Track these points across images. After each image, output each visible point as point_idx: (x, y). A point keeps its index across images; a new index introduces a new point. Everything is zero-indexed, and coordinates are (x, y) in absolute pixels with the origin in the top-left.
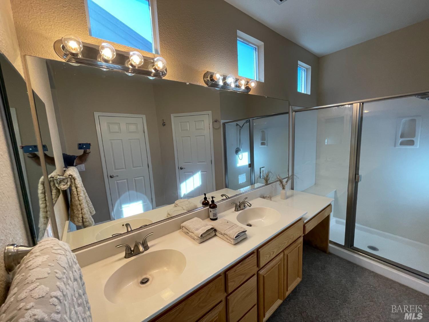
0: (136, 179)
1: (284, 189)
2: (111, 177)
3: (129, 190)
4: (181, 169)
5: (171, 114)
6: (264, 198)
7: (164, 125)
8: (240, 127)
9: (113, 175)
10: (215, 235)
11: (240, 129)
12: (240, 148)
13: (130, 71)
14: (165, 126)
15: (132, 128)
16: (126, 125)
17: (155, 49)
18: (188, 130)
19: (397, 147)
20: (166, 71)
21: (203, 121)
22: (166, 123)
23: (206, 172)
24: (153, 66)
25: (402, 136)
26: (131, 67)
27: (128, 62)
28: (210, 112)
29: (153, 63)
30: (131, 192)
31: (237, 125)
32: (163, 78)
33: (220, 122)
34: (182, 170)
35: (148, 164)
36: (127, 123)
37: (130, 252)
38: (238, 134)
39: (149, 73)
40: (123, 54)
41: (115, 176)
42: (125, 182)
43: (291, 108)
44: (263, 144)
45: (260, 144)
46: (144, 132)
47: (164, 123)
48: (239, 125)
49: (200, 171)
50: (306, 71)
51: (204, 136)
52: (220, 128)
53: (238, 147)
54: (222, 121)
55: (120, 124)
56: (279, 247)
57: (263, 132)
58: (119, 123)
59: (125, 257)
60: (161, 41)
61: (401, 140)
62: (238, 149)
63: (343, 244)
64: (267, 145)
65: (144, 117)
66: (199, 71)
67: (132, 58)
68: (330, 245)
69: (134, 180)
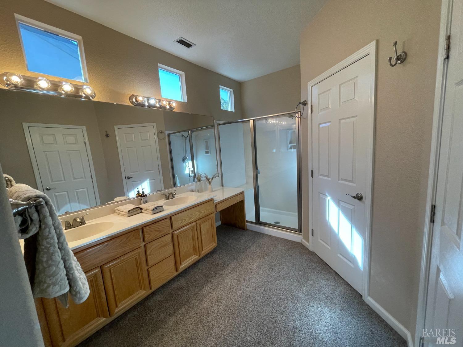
0: (77, 190)
1: (210, 184)
2: (47, 189)
3: (70, 202)
4: (129, 178)
5: (115, 126)
6: (193, 191)
7: (107, 136)
8: (185, 137)
9: (50, 188)
10: (141, 212)
11: (185, 140)
12: (186, 156)
13: (63, 95)
14: (109, 137)
15: (71, 139)
16: (63, 136)
17: (84, 78)
18: (133, 141)
19: (288, 151)
20: (95, 94)
21: (149, 132)
22: (109, 134)
23: (155, 180)
24: (83, 91)
25: (290, 143)
26: (64, 93)
27: (60, 89)
28: (154, 124)
29: (82, 90)
30: (72, 204)
31: (183, 136)
32: (93, 100)
33: (164, 133)
34: (129, 180)
35: (91, 175)
36: (63, 135)
37: (69, 225)
38: (184, 144)
39: (81, 97)
40: (56, 83)
41: (52, 189)
42: (65, 194)
43: (216, 122)
44: (207, 152)
45: (205, 152)
46: (85, 144)
47: (108, 134)
48: (184, 136)
49: (148, 179)
50: (230, 93)
51: (150, 146)
52: (164, 138)
53: (185, 156)
54: (167, 133)
55: (56, 135)
56: (191, 217)
57: (206, 141)
58: (54, 135)
59: (65, 229)
60: (89, 73)
61: (290, 146)
62: (184, 158)
63: (254, 221)
64: (210, 154)
65: (84, 128)
66: (125, 95)
67: (64, 87)
68: (247, 224)
69: (75, 193)
